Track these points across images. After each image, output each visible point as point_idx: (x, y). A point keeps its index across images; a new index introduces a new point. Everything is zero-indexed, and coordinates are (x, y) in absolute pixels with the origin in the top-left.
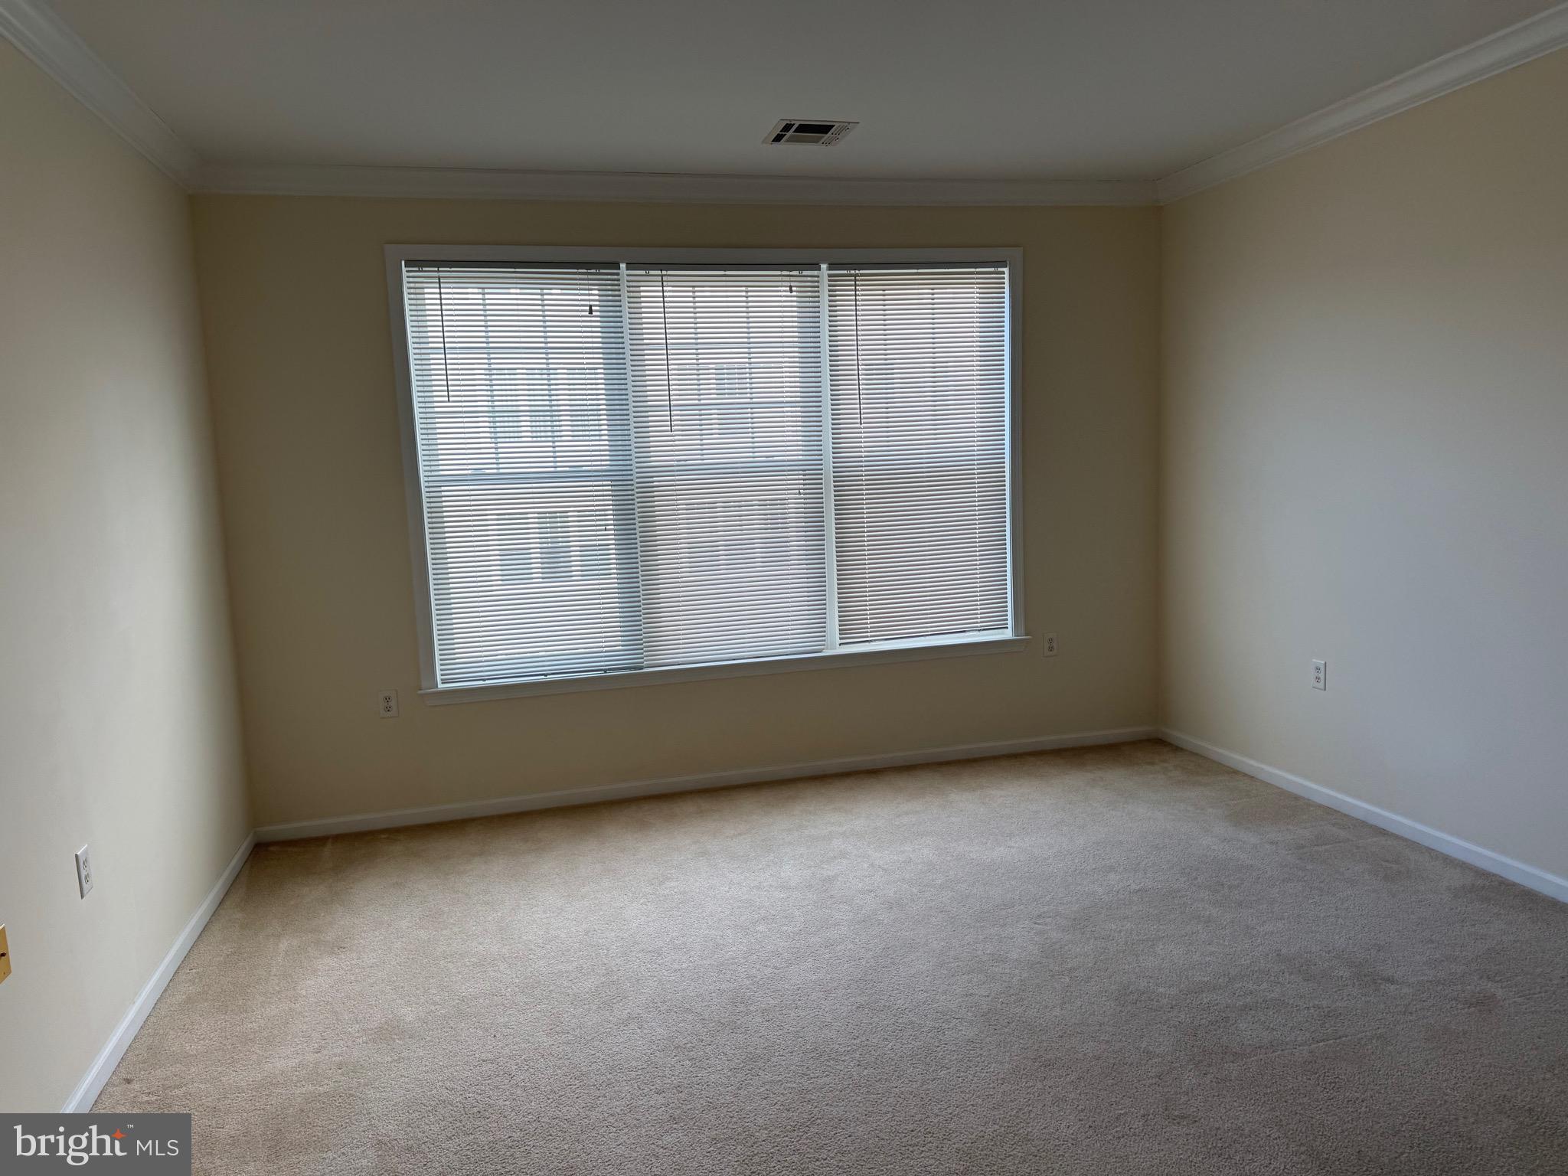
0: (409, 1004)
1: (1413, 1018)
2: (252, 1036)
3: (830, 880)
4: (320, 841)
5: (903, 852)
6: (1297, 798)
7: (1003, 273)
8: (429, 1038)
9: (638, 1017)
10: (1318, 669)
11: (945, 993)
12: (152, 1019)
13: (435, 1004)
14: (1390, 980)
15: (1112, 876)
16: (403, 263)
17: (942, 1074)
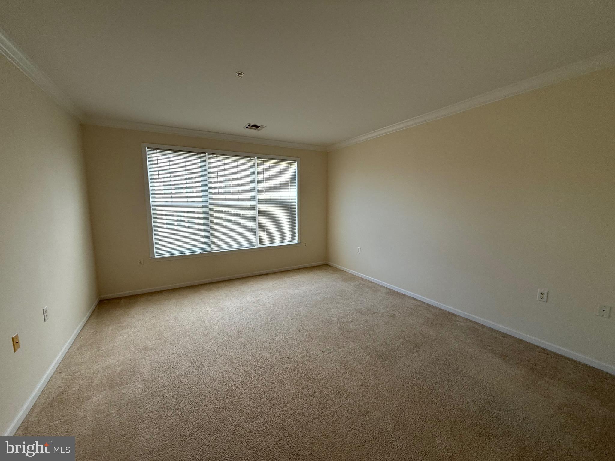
0: (150, 340)
1: (381, 320)
2: (102, 354)
3: (259, 300)
4: (120, 298)
5: (275, 293)
6: (354, 275)
7: (296, 163)
8: (156, 349)
9: (214, 337)
10: (359, 249)
11: (288, 324)
12: (68, 353)
13: (158, 340)
14: (377, 313)
15: (321, 295)
16: (147, 148)
17: (289, 343)
